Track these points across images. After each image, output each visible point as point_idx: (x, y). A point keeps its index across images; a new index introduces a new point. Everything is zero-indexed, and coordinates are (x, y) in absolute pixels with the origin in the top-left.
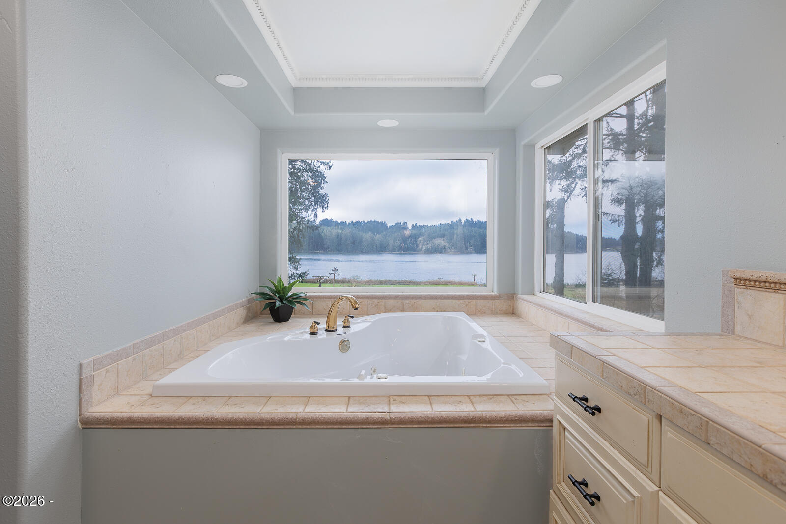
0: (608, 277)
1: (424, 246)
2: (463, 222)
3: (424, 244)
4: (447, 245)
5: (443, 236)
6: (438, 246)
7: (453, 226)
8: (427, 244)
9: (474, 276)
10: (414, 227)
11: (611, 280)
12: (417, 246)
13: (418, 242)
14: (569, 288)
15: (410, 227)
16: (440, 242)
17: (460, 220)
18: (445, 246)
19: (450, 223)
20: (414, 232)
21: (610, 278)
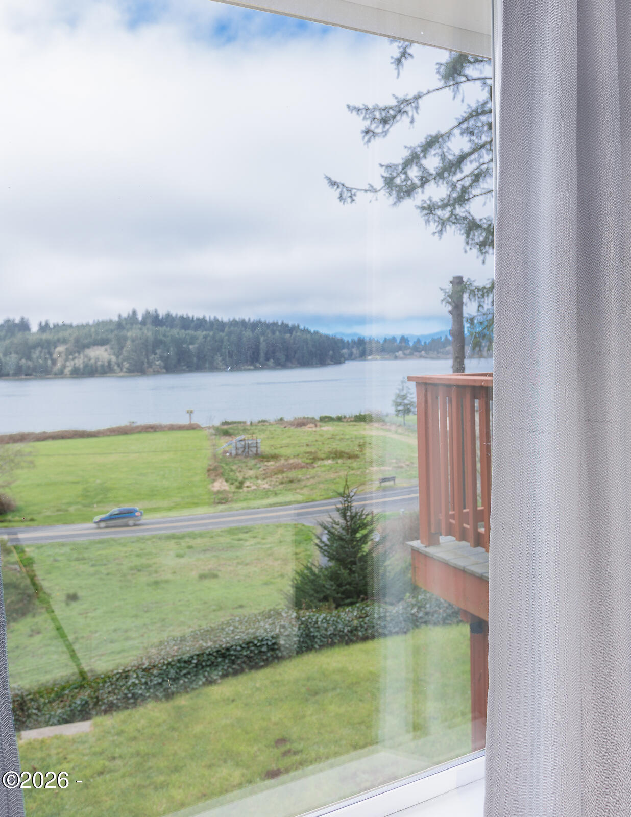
0: (404, 399)
1: (68, 363)
2: (140, 318)
3: (67, 360)
4: (114, 358)
5: (103, 342)
6: (96, 362)
7: (121, 325)
8: (73, 359)
9: (190, 412)
10: (44, 328)
11: (407, 405)
12: (54, 362)
13: (55, 356)
14: (347, 422)
15: (34, 328)
16: (100, 354)
17: (134, 313)
18: (109, 362)
19: (116, 319)
20: (45, 336)
21: (406, 402)
